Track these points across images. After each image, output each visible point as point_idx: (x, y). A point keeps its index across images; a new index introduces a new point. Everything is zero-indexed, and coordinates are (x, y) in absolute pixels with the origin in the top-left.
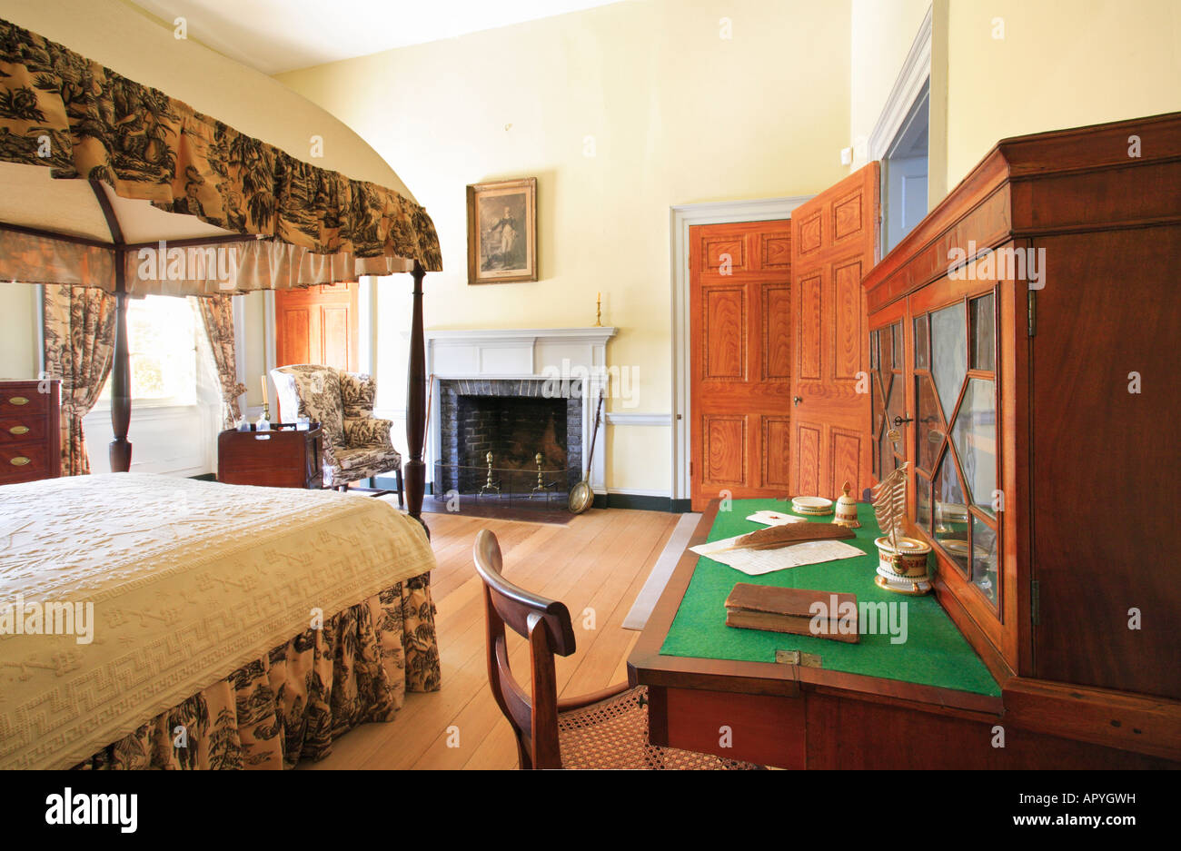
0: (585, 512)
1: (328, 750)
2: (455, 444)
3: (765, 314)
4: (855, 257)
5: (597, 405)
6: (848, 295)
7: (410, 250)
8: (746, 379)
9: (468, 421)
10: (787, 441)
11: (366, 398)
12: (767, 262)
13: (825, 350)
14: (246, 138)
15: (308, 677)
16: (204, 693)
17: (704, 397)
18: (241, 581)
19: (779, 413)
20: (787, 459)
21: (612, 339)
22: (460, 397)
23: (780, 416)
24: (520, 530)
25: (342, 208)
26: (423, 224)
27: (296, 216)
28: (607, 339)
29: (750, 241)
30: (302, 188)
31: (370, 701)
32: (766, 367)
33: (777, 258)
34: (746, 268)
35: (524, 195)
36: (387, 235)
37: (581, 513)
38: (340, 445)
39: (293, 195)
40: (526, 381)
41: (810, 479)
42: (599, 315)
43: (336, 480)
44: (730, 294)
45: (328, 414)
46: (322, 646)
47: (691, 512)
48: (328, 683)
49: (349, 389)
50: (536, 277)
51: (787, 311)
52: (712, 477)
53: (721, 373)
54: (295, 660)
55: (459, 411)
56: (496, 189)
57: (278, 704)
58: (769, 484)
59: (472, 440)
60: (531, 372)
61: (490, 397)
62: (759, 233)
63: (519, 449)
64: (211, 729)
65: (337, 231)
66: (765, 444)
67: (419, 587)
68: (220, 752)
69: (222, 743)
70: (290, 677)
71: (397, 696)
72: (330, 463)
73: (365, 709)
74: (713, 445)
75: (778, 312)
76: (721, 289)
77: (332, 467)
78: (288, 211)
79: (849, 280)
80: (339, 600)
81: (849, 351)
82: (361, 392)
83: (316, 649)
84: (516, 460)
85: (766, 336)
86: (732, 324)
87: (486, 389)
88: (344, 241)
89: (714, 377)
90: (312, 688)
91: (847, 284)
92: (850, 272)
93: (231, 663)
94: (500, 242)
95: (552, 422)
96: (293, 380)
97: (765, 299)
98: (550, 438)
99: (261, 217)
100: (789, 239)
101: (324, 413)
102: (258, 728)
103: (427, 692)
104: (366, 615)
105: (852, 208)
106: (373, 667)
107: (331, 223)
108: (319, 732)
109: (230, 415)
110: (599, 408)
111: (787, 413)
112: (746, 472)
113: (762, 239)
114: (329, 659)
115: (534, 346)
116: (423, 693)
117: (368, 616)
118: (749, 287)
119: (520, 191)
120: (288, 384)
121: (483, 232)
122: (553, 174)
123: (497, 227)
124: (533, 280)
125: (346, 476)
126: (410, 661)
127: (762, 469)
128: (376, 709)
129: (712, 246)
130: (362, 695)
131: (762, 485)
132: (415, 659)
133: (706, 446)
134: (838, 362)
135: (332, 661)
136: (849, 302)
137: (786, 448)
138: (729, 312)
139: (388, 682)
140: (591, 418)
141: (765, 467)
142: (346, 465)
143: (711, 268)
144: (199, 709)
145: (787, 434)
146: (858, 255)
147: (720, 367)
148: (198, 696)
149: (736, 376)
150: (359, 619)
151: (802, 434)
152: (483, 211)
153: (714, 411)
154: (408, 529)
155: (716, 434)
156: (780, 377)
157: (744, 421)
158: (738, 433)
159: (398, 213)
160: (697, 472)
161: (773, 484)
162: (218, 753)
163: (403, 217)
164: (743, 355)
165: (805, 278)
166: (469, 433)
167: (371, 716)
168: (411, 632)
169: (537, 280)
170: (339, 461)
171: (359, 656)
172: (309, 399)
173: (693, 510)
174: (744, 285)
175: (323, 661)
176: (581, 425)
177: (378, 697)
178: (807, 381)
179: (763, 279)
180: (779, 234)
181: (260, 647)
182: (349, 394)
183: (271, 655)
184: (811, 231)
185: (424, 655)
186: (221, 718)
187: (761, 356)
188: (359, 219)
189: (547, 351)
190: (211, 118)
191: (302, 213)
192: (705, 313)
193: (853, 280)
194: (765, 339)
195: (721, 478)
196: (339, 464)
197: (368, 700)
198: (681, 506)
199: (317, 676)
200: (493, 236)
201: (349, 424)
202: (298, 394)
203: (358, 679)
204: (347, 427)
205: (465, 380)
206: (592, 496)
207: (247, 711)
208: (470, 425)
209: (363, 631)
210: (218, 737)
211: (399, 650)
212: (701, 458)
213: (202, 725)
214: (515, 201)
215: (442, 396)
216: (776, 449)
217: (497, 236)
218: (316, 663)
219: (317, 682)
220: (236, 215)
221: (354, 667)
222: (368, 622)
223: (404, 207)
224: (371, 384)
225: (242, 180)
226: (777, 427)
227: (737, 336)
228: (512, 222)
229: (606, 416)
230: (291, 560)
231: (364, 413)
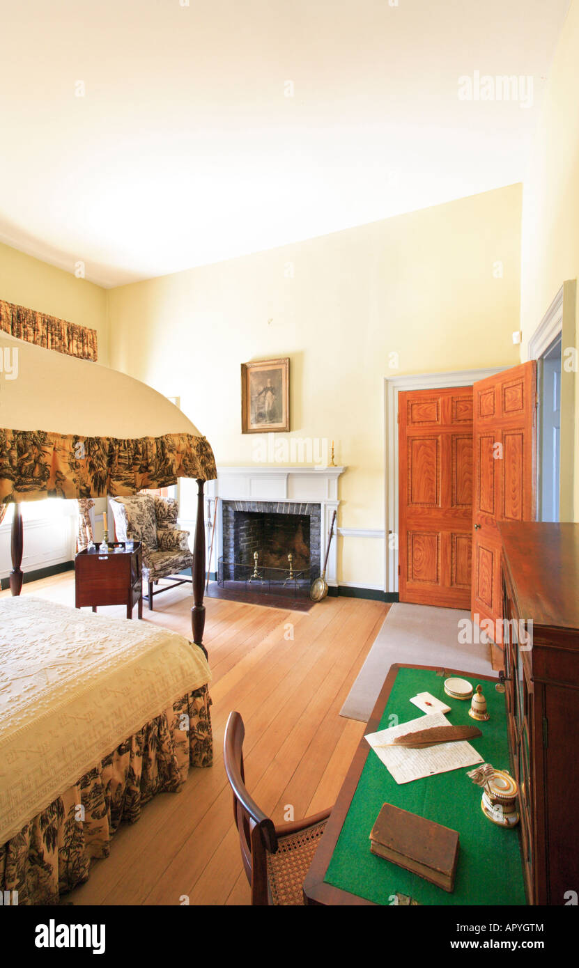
0: (322, 600)
1: (137, 817)
2: (232, 545)
3: (454, 457)
4: (518, 429)
5: (331, 523)
6: (513, 456)
7: (195, 473)
8: (440, 506)
9: (242, 528)
10: (470, 552)
11: (172, 515)
12: (455, 418)
13: (497, 494)
14: (91, 439)
15: (126, 771)
16: (62, 797)
17: (408, 518)
18: (85, 715)
19: (464, 531)
20: (470, 566)
21: (341, 476)
22: (236, 512)
23: (466, 534)
24: (275, 617)
25: (150, 460)
26: (204, 449)
27: (121, 476)
28: (338, 475)
29: (443, 402)
30: (125, 458)
31: (166, 779)
32: (454, 497)
33: (462, 415)
34: (440, 423)
35: (281, 370)
36: (180, 465)
37: (319, 602)
38: (154, 548)
39: (119, 463)
40: (282, 503)
41: (486, 587)
42: (333, 457)
43: (151, 578)
44: (428, 442)
45: (147, 528)
46: (135, 748)
47: (398, 602)
48: (138, 772)
49: (161, 509)
50: (288, 429)
51: (470, 455)
52: (414, 577)
53: (422, 500)
54: (118, 760)
55: (235, 522)
56: (261, 366)
57: (107, 793)
58: (457, 584)
59: (244, 541)
60: (285, 497)
61: (256, 513)
62: (450, 397)
63: (278, 546)
64: (65, 820)
65: (147, 474)
66: (454, 554)
67: (199, 695)
68: (70, 834)
69: (72, 827)
70: (115, 774)
71: (183, 773)
72: (147, 566)
73: (163, 784)
74: (415, 554)
75: (464, 456)
76: (421, 438)
77: (149, 569)
78: (116, 474)
79: (514, 445)
80: (146, 716)
81: (514, 499)
82: (169, 511)
83: (131, 751)
84: (275, 554)
85: (454, 473)
86: (429, 465)
87: (254, 507)
88: (151, 482)
89: (416, 503)
90: (129, 777)
91: (513, 448)
92: (515, 439)
93: (78, 774)
94: (264, 403)
95: (300, 527)
96: (123, 508)
97: (454, 446)
98: (299, 538)
99: (100, 486)
100: (472, 401)
101: (144, 527)
102: (94, 812)
103: (204, 767)
104: (164, 721)
105: (516, 391)
106: (168, 757)
107: (143, 469)
108: (132, 806)
109: (84, 523)
110: (333, 525)
111: (469, 532)
112: (440, 575)
113: (452, 401)
114: (139, 756)
115: (288, 478)
116: (200, 767)
117: (166, 722)
118: (442, 437)
119: (278, 367)
120: (120, 511)
121: (253, 396)
122: (301, 354)
123: (262, 393)
124: (287, 431)
125: (158, 575)
126: (193, 746)
127: (452, 573)
128: (171, 784)
129: (415, 406)
130: (161, 774)
131: (452, 584)
132: (196, 744)
133: (410, 554)
134: (507, 505)
135: (141, 757)
136: (514, 462)
137: (470, 558)
138: (428, 455)
139: (178, 765)
140: (327, 531)
141: (454, 572)
142: (158, 567)
143: (414, 422)
144: (58, 808)
145: (470, 547)
146: (520, 429)
147: (421, 495)
148: (58, 799)
149: (432, 502)
150: (159, 725)
151: (481, 552)
152: (253, 381)
153: (415, 528)
154: (193, 655)
155: (417, 545)
156: (465, 505)
157: (438, 537)
158: (434, 545)
159: (187, 448)
160: (404, 572)
161: (460, 584)
162: (69, 834)
163: (190, 450)
164: (437, 487)
165: (483, 435)
166: (242, 536)
167: (167, 788)
168: (193, 727)
169: (289, 431)
170: (153, 564)
171: (159, 749)
172: (134, 518)
173: (400, 600)
174: (438, 436)
175: (136, 757)
176: (320, 535)
177: (171, 776)
178: (483, 513)
179: (452, 431)
180: (465, 397)
181: (96, 760)
182: (161, 512)
183: (103, 762)
184: (488, 401)
185: (202, 743)
186: (71, 811)
187: (452, 487)
188: (161, 461)
189: (297, 483)
190: (70, 435)
191: (125, 473)
192: (410, 456)
193: (517, 446)
194: (454, 476)
195: (421, 578)
196: (153, 567)
197: (165, 777)
198: (391, 598)
199: (132, 769)
200: (259, 399)
201: (161, 533)
202: (127, 518)
203: (158, 764)
204: (159, 535)
205: (239, 501)
206: (327, 588)
207: (87, 802)
208: (243, 530)
209: (162, 733)
210: (69, 824)
211: (185, 742)
212: (406, 562)
213: (60, 818)
214: (274, 374)
215: (223, 511)
216: (462, 558)
217: (262, 399)
218: (131, 761)
219: (131, 773)
220: (85, 488)
221: (156, 755)
222: (165, 727)
223: (191, 443)
224: (175, 505)
225: (88, 465)
226: (463, 542)
227: (433, 473)
228: (273, 390)
229: (338, 530)
230: (117, 694)
231: (171, 526)
